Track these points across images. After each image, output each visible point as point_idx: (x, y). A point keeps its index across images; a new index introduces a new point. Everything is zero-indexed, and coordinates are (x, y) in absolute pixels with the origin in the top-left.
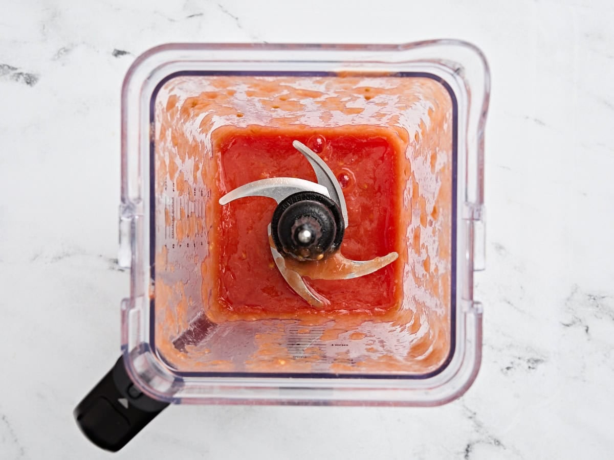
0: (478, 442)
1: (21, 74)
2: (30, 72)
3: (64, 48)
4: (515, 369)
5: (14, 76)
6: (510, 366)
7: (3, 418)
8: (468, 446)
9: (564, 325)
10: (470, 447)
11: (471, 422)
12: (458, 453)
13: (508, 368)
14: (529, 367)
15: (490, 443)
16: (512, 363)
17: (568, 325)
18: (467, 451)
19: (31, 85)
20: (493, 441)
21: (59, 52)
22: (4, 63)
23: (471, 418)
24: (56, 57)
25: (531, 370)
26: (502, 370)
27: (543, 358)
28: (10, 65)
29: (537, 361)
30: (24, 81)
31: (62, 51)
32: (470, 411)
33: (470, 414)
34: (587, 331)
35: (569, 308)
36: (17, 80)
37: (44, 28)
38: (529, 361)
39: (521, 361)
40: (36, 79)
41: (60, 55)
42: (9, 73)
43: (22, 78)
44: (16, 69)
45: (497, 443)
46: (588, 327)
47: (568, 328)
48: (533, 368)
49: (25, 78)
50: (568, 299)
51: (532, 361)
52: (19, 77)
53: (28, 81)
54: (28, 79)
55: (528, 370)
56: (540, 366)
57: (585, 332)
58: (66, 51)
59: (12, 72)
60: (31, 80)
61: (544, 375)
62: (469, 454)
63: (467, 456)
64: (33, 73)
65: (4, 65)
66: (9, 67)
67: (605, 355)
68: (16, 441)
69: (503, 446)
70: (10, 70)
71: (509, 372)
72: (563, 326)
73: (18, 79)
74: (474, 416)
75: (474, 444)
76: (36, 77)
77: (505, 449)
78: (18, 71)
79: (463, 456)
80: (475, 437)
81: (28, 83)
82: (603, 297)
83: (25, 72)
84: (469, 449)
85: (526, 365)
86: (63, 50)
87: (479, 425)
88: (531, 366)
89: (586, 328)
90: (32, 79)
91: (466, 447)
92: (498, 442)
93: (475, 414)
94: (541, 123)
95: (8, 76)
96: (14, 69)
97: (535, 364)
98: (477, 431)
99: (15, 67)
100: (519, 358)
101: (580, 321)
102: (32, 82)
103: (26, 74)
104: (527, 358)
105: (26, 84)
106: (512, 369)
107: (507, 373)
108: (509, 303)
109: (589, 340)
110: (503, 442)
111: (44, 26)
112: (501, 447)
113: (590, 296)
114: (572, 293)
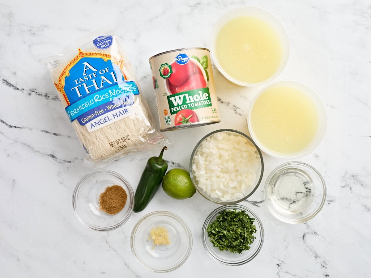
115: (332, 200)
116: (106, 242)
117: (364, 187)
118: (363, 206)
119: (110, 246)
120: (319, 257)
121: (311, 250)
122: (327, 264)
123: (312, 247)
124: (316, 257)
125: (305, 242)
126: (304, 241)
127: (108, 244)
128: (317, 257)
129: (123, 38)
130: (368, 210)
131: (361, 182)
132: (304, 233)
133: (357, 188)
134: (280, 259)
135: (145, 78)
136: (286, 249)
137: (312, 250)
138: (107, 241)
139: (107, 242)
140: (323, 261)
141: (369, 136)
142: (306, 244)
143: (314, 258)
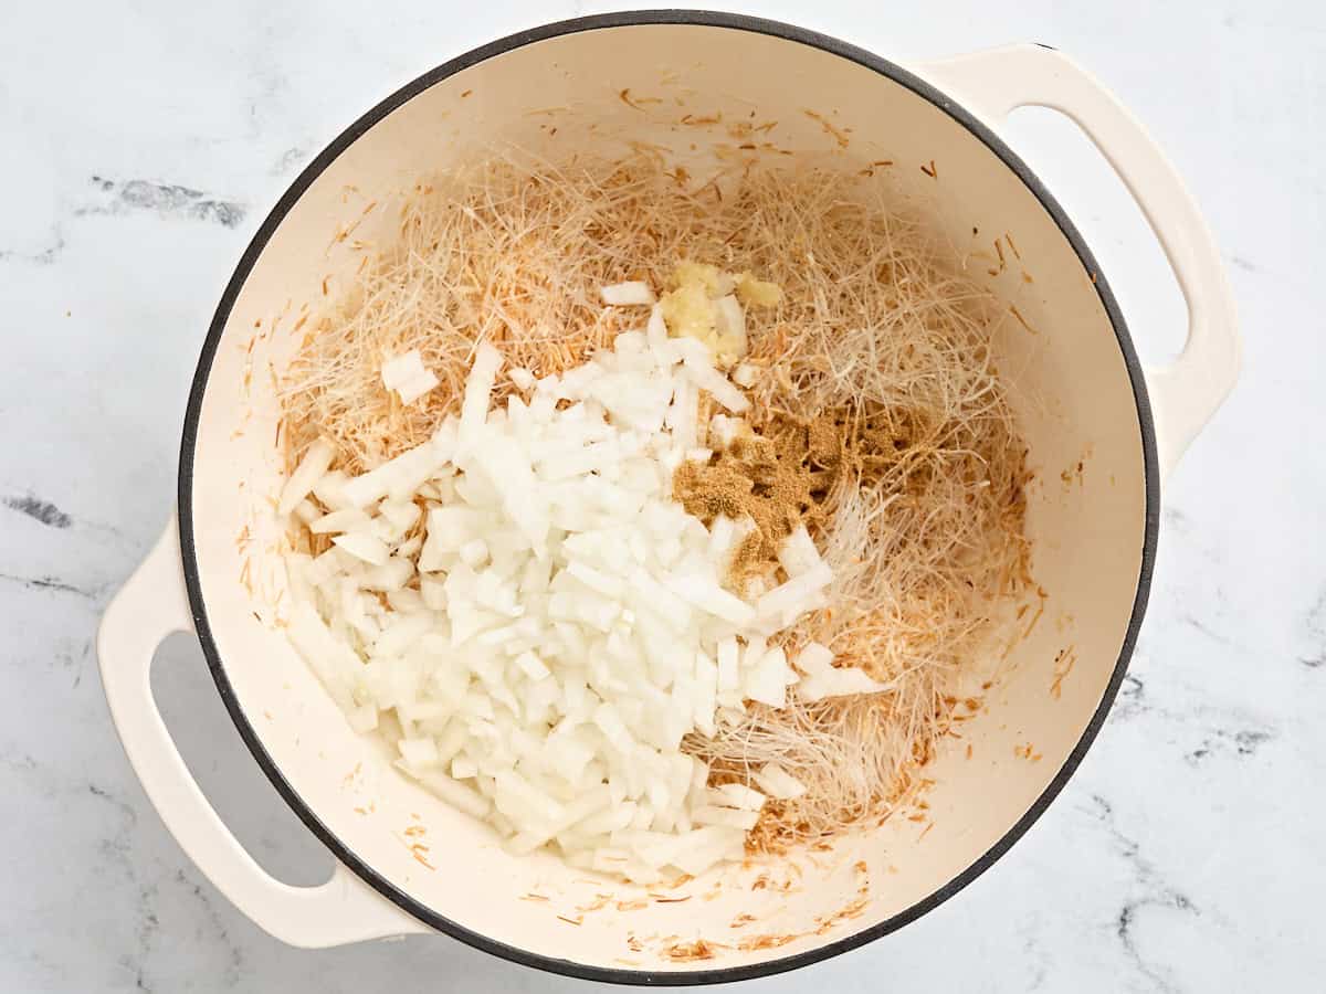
0: (1144, 902)
1: (210, 203)
2: (228, 200)
3: (295, 150)
4: (1212, 755)
5: (196, 207)
6: (1203, 748)
7: (197, 892)
8: (1126, 912)
9: (1307, 663)
10: (1129, 912)
11: (1128, 864)
12: (1106, 926)
13: (1198, 754)
14: (1241, 750)
15: (1169, 904)
16: (1206, 743)
17: (1313, 665)
18: (1123, 920)
19: (232, 227)
20: (1174, 901)
21: (285, 159)
22: (177, 184)
23: (1128, 854)
24: (281, 169)
25: (1246, 756)
26: (1187, 757)
27: (1268, 731)
28: (187, 187)
29: (1255, 737)
30: (216, 219)
31: (291, 156)
32: (1126, 841)
33: (1126, 849)
35: (1316, 630)
36: (202, 217)
37: (253, 113)
38: (1239, 738)
39: (1223, 739)
40: (241, 214)
41: (288, 165)
42: (186, 202)
43: (212, 211)
44: (200, 195)
45: (1181, 903)
47: (1315, 669)
48: (1248, 752)
49: (219, 211)
50: (1313, 613)
51: (1245, 738)
52: (206, 210)
53: (226, 218)
54: (223, 214)
55: (1239, 755)
56: (1262, 748)
58: (299, 155)
59: (192, 202)
60: (229, 217)
61: (1269, 764)
62: (1127, 926)
63: (1122, 931)
64: (234, 202)
65: (176, 187)
66: (186, 192)
68: (224, 935)
69: (1192, 906)
70: (188, 198)
71: (1200, 760)
72: (1303, 666)
73: (205, 215)
74: (1132, 851)
75: (1136, 906)
76: (240, 208)
77: (1198, 914)
78: (203, 199)
79: (1114, 931)
80: (1138, 892)
81: (224, 222)
83: (218, 200)
84: (1127, 918)
85: (1233, 746)
86: (293, 153)
87: (1145, 869)
88: (1243, 746)
90: (234, 214)
91: (1121, 913)
92: (1184, 902)
93: (1136, 846)
94: (1247, 266)
95: (184, 210)
96: (195, 194)
97: (1252, 744)
98: (1142, 881)
99: (198, 190)
100: (1220, 733)
102: (233, 220)
103: (221, 204)
104: (1235, 733)
105: (220, 224)
106: (1208, 755)
107: (1196, 762)
108: (1196, 623)
110: (1192, 901)
111: (253, 107)
112: (1189, 909)
114: (1321, 601)
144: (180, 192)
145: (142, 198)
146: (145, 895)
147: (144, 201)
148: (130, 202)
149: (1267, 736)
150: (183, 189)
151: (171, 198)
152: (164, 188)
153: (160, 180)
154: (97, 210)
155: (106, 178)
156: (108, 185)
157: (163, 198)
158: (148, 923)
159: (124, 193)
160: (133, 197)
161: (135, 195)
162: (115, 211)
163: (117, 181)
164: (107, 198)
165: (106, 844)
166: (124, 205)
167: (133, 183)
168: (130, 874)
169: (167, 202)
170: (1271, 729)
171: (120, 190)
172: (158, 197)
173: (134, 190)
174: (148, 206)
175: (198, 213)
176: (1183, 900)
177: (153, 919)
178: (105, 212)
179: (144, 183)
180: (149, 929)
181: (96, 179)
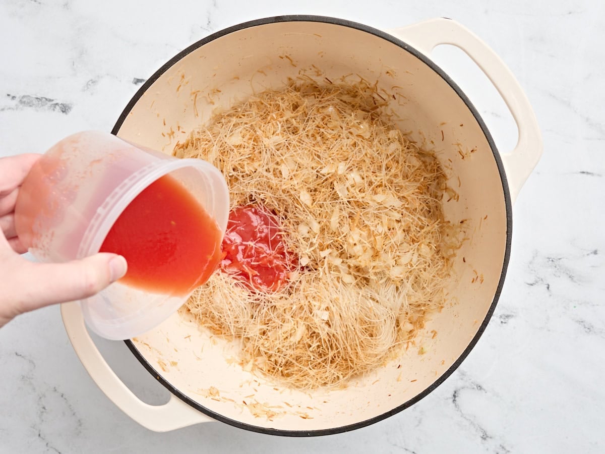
0: (463, 388)
1: (57, 104)
2: (64, 103)
3: (92, 80)
4: (490, 324)
5: (51, 106)
7: (62, 396)
8: (455, 392)
9: (529, 284)
10: (457, 393)
12: (447, 399)
14: (502, 322)
15: (473, 388)
17: (532, 285)
18: (454, 396)
19: (66, 114)
20: (475, 387)
21: (87, 84)
22: (43, 96)
24: (86, 88)
25: (504, 324)
27: (513, 314)
28: (47, 98)
29: (508, 316)
30: (60, 110)
31: (90, 83)
34: (548, 288)
35: (532, 270)
36: (54, 110)
37: (73, 65)
38: (501, 317)
39: (495, 318)
40: (70, 108)
41: (89, 87)
42: (46, 104)
43: (58, 107)
44: (53, 100)
45: (479, 388)
46: (549, 285)
47: (531, 286)
48: (505, 323)
49: (60, 107)
50: (531, 263)
51: (503, 317)
52: (55, 107)
53: (64, 110)
54: (63, 108)
55: (501, 324)
56: (511, 321)
57: (546, 289)
58: (93, 82)
59: (49, 104)
60: (65, 109)
61: (514, 328)
62: (456, 399)
64: (67, 103)
65: (42, 98)
66: (46, 99)
67: (565, 308)
68: (74, 414)
69: (484, 390)
70: (47, 102)
72: (528, 285)
75: (460, 390)
76: (70, 106)
77: (486, 392)
78: (54, 102)
79: (452, 400)
80: (460, 384)
81: (63, 112)
82: (560, 259)
83: (60, 102)
84: (456, 395)
85: (499, 321)
86: (91, 82)
87: (463, 374)
89: (547, 286)
90: (67, 108)
91: (454, 393)
92: (480, 387)
94: (497, 115)
95: (46, 107)
96: (50, 100)
97: (506, 319)
98: (462, 379)
99: (52, 99)
101: (542, 279)
102: (67, 111)
103: (62, 104)
104: (499, 315)
105: (62, 112)
109: (550, 296)
110: (484, 387)
111: (73, 62)
112: (483, 391)
113: (549, 258)
114: (534, 257)
115: (509, 313)
116: (39, 435)
117: (575, 282)
118: (577, 321)
119: (47, 444)
120: (491, 438)
121: (472, 423)
122: (509, 451)
123: (475, 417)
124: (484, 438)
125: (458, 408)
126: (456, 406)
127: (44, 439)
128: (487, 437)
129: (40, 3)
130: (588, 330)
131: (568, 272)
132: (454, 389)
133: (561, 285)
134: (407, 448)
135: (92, 83)
136: (418, 425)
137: (474, 424)
138: (41, 433)
139: (41, 436)
140: (501, 446)
141: (580, 171)
142: (461, 411)
143: (480, 439)
144: (44, 99)
145: (28, 103)
146: (40, 398)
147: (30, 104)
148: (23, 104)
149: (513, 316)
150: (44, 98)
151: (40, 102)
152: (37, 98)
153: (36, 95)
154: (10, 108)
155: (12, 95)
156: (14, 98)
157: (37, 102)
158: (43, 410)
159: (21, 100)
160: (24, 102)
161: (25, 101)
162: (17, 109)
163: (17, 96)
164: (13, 103)
165: (23, 377)
166: (21, 106)
167: (24, 97)
168: (34, 389)
169: (39, 104)
170: (514, 312)
171: (19, 100)
172: (36, 102)
173: (24, 100)
174: (30, 106)
175: (52, 108)
176: (479, 386)
177: (44, 408)
178: (13, 109)
179: (29, 96)
180: (42, 412)
181: (8, 95)
